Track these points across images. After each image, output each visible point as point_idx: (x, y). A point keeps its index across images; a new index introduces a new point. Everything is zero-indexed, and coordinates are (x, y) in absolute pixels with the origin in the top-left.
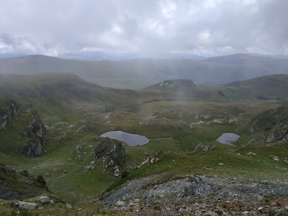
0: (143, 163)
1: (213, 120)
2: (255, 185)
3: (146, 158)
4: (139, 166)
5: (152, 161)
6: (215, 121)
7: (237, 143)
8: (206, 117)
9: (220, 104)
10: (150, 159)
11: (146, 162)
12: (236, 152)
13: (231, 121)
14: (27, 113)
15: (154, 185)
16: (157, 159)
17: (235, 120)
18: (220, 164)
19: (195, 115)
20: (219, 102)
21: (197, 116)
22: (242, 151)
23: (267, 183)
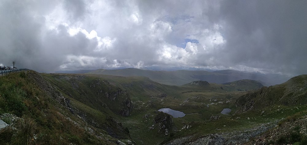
0: (183, 128)
1: (218, 102)
2: (242, 134)
3: (184, 126)
4: (180, 131)
5: (188, 127)
6: (220, 102)
7: (230, 113)
8: (215, 100)
9: (222, 94)
10: (187, 126)
11: (184, 127)
12: (231, 118)
13: (227, 102)
14: (124, 94)
15: (189, 142)
16: (191, 126)
17: (229, 101)
18: (224, 126)
19: (209, 100)
20: (221, 92)
21: (211, 100)
22: (234, 117)
23: (247, 132)
